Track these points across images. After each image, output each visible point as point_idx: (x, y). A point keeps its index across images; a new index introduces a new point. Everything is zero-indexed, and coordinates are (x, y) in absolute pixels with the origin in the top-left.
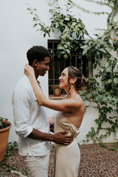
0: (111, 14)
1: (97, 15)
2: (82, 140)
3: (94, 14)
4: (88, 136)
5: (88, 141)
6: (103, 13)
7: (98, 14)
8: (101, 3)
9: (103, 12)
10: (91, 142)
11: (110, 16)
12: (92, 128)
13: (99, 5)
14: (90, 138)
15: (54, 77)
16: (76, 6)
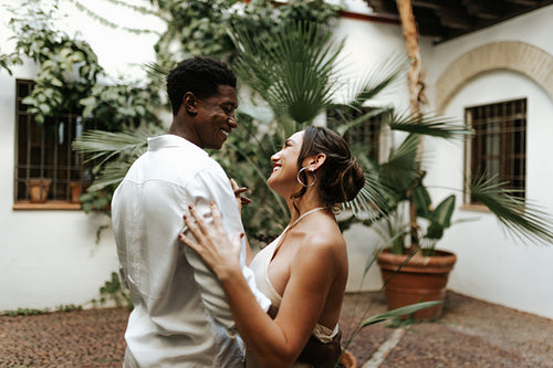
0: (166, 34)
1: (133, 34)
2: (91, 298)
3: (126, 32)
4: (102, 290)
5: (103, 300)
6: (147, 31)
7: (138, 32)
8: (143, 10)
9: (147, 28)
10: (110, 303)
11: (162, 39)
12: (114, 274)
13: (138, 13)
14: (108, 296)
15: (29, 160)
16: (85, 12)
